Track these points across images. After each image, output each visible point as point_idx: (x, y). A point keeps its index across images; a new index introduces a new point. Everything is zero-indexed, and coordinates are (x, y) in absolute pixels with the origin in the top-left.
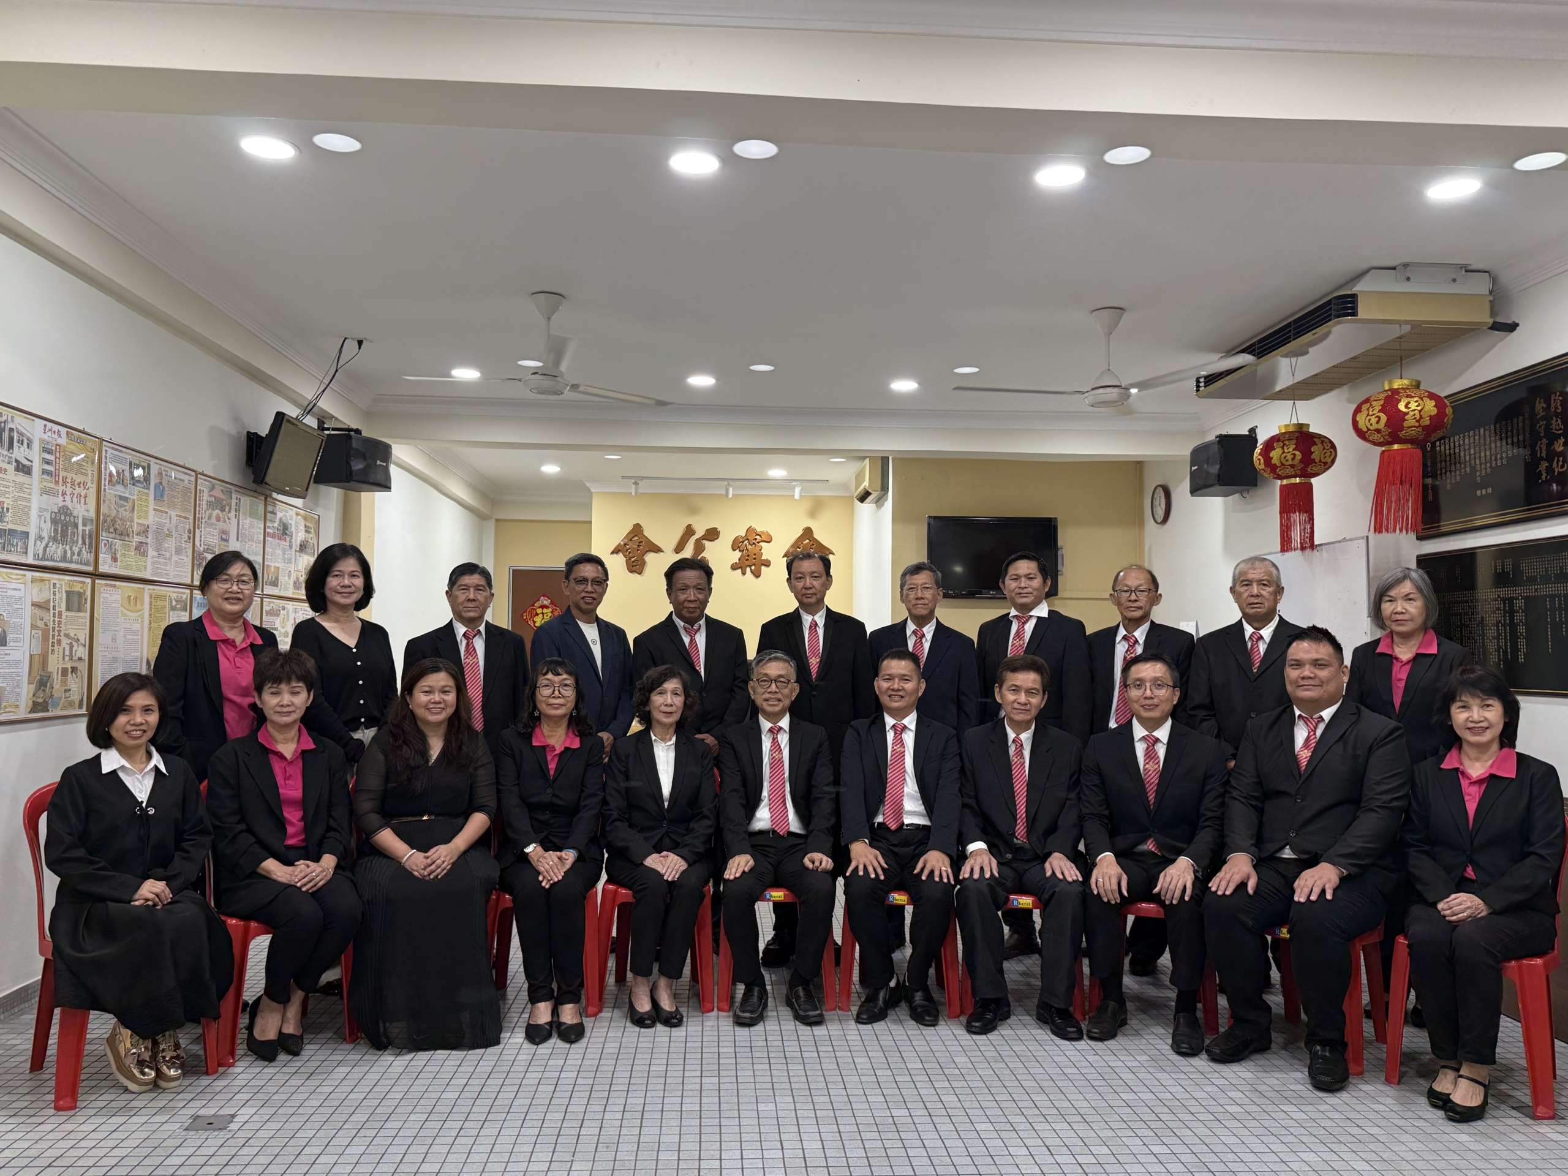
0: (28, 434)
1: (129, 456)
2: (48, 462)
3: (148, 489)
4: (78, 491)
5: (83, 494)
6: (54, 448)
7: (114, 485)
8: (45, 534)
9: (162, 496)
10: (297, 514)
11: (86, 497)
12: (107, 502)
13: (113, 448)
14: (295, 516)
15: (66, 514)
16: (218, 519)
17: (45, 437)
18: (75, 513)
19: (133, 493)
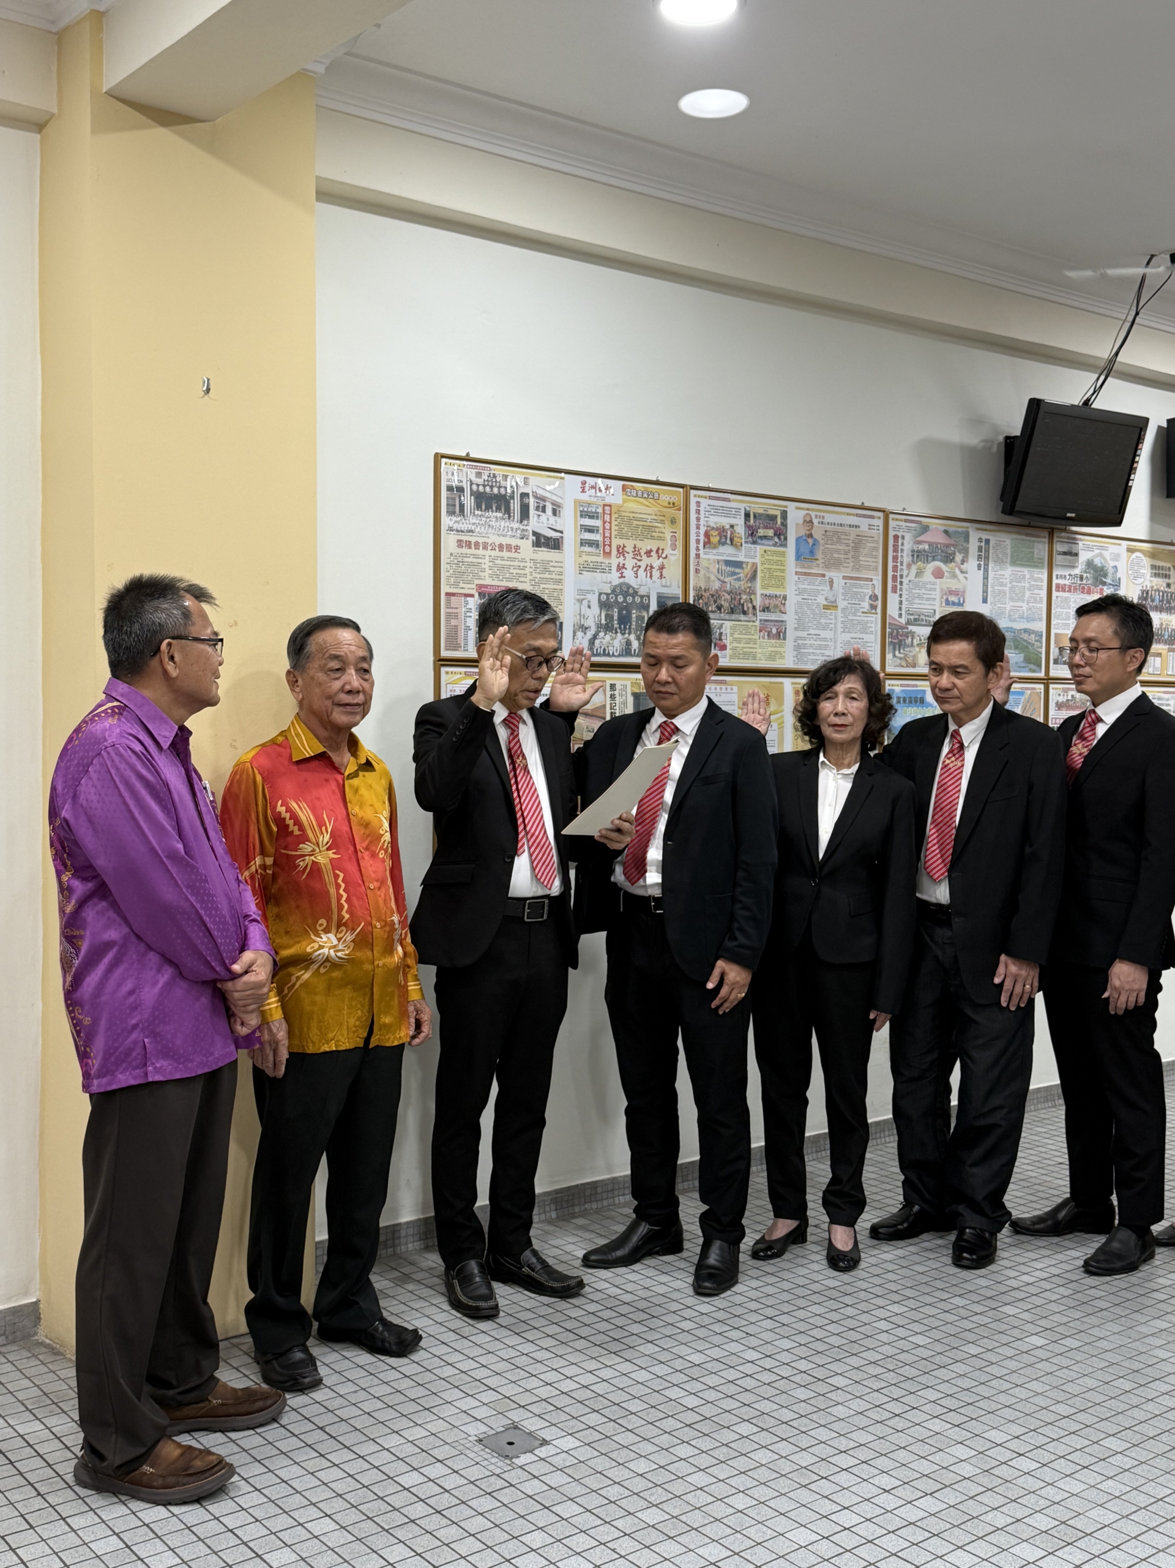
0: (555, 498)
1: (741, 505)
2: (590, 530)
3: (785, 546)
4: (645, 561)
5: (657, 563)
6: (600, 510)
7: (715, 547)
8: (591, 623)
9: (812, 552)
10: (1130, 550)
11: (662, 568)
12: (702, 572)
13: (710, 498)
14: (1124, 554)
15: (626, 594)
16: (938, 574)
17: (585, 497)
18: (642, 592)
19: (753, 555)
